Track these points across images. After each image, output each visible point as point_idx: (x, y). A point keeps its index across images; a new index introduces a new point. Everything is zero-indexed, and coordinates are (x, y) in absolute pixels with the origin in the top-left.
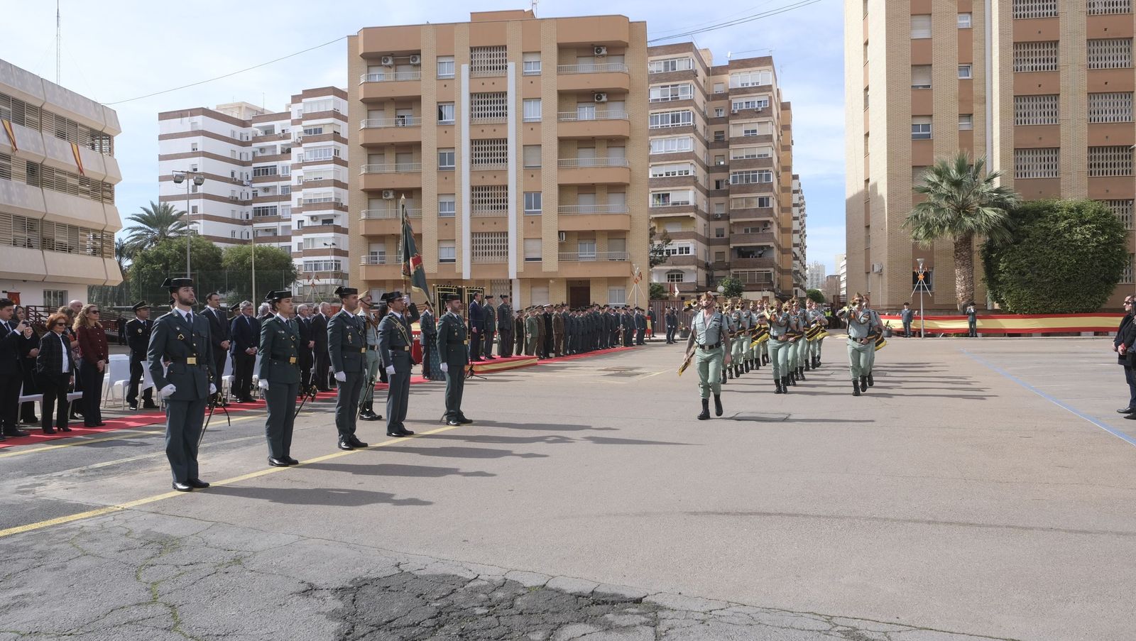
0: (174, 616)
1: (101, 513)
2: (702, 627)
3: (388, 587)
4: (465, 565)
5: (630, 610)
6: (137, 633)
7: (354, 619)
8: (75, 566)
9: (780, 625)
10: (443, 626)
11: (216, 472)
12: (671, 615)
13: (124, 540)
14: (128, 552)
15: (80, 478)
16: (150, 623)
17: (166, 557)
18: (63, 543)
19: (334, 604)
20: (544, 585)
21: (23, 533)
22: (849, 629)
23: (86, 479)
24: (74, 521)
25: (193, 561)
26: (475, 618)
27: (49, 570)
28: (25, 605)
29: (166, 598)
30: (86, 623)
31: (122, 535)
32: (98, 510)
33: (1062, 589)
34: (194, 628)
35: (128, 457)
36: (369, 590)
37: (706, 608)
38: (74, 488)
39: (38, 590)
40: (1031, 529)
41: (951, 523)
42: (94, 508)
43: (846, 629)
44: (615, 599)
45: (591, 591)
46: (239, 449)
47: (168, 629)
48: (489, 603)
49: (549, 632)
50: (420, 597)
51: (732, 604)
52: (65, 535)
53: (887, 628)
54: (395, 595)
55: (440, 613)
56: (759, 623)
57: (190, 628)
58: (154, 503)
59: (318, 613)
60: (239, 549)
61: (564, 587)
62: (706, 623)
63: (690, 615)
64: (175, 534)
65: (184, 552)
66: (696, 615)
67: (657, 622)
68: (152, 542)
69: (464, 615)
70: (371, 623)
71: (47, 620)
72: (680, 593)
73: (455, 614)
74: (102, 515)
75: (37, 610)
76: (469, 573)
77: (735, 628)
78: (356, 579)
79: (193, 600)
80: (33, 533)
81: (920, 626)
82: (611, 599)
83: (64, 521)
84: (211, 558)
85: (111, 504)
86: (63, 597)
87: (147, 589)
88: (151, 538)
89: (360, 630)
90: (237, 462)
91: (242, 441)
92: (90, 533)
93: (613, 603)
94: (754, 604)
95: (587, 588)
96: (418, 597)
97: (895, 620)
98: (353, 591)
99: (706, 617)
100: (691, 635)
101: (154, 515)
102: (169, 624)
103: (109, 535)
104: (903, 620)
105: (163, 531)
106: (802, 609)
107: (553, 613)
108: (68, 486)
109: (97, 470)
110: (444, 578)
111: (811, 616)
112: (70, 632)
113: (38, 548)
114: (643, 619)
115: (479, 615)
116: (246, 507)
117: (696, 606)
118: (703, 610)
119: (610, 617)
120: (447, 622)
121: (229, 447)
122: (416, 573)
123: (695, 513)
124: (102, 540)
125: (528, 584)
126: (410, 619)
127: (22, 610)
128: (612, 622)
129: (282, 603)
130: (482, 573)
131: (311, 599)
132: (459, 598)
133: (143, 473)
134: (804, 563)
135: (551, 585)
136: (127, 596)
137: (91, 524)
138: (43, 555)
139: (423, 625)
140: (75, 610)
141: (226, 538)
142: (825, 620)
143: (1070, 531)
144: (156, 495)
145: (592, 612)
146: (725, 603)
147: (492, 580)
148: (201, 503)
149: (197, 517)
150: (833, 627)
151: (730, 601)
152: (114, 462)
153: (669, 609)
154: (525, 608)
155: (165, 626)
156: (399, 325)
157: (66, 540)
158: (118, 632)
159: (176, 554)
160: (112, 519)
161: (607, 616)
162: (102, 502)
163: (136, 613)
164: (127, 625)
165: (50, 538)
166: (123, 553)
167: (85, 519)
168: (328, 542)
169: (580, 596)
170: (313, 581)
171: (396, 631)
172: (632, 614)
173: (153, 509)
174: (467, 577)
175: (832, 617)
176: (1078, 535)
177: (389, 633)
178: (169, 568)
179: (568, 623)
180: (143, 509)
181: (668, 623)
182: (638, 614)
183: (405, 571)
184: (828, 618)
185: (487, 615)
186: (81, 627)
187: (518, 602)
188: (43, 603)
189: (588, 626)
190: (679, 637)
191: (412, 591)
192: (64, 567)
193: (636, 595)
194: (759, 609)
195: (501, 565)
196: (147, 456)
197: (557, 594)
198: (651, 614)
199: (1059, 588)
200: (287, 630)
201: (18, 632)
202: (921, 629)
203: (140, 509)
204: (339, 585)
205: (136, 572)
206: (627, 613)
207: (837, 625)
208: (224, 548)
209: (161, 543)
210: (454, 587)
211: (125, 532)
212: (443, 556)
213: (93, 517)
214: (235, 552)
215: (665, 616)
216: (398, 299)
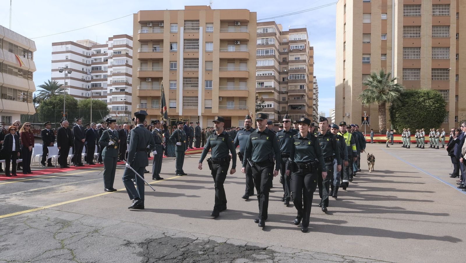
0: (72, 254)
2: (292, 259)
3: (161, 243)
4: (192, 234)
5: (262, 253)
6: (58, 261)
7: (149, 256)
8: (27, 232)
9: (324, 259)
10: (186, 259)
11: (82, 194)
12: (279, 255)
13: (47, 222)
14: (49, 227)
15: (24, 195)
16: (62, 257)
17: (66, 229)
18: (20, 223)
19: (139, 249)
20: (226, 242)
21: (3, 218)
22: (351, 261)
23: (27, 196)
24: (24, 213)
25: (77, 231)
26: (198, 255)
27: (16, 234)
28: (8, 249)
29: (68, 247)
30: (35, 257)
31: (45, 220)
32: (34, 209)
33: (433, 245)
34: (81, 259)
35: (44, 187)
36: (153, 244)
37: (293, 252)
38: (22, 200)
39: (13, 243)
40: (418, 221)
41: (386, 219)
42: (32, 208)
43: (350, 261)
44: (255, 248)
45: (245, 245)
46: (91, 184)
47: (70, 260)
48: (203, 249)
50: (175, 247)
51: (303, 251)
52: (22, 219)
53: (366, 260)
54: (164, 246)
55: (184, 253)
56: (315, 258)
57: (80, 259)
58: (57, 207)
59: (133, 253)
60: (96, 226)
61: (234, 243)
62: (294, 258)
63: (287, 255)
64: (69, 219)
65: (73, 227)
66: (289, 255)
68: (59, 223)
69: (194, 254)
70: (156, 257)
71: (18, 256)
72: (281, 246)
73: (190, 254)
74: (36, 211)
75: (13, 251)
76: (194, 237)
78: (147, 239)
79: (80, 248)
80: (7, 218)
81: (379, 260)
82: (254, 248)
83: (20, 214)
84: (85, 230)
85: (39, 207)
86: (24, 246)
87: (59, 243)
88: (58, 221)
89: (152, 260)
90: (91, 190)
91: (91, 181)
92: (32, 219)
93: (255, 250)
94: (312, 251)
95: (243, 244)
96: (174, 247)
97: (369, 257)
98: (147, 244)
99: (293, 256)
101: (58, 212)
102: (71, 257)
103: (39, 220)
104: (372, 257)
105: (63, 218)
106: (331, 253)
107: (230, 254)
108: (19, 199)
109: (31, 192)
110: (184, 239)
111: (335, 255)
112: (28, 261)
113: (10, 225)
114: (268, 256)
115: (200, 254)
116: (97, 208)
117: (288, 251)
118: (291, 253)
119: (254, 255)
120: (187, 257)
121: (87, 183)
122: (172, 237)
123: (284, 213)
124: (37, 222)
125: (219, 242)
126: (172, 256)
127: (7, 251)
128: (255, 258)
129: (117, 249)
130: (199, 237)
131: (129, 247)
132: (191, 247)
133: (51, 194)
135: (228, 242)
136: (51, 246)
137: (32, 215)
138: (13, 228)
139: (178, 258)
140: (29, 252)
141: (90, 221)
142: (341, 257)
143: (434, 222)
144: (58, 203)
145: (247, 254)
146: (300, 250)
147: (204, 240)
148: (78, 207)
149: (76, 212)
151: (302, 249)
152: (38, 189)
153: (278, 252)
154: (219, 252)
155: (69, 258)
156: (159, 134)
157: (22, 221)
158: (49, 261)
159: (70, 228)
160: (41, 213)
161: (253, 255)
162: (35, 206)
163: (56, 253)
164: (53, 258)
165: (15, 221)
166: (47, 227)
167: (29, 213)
168: (133, 224)
169: (241, 247)
170: (129, 240)
171: (167, 261)
172: (263, 254)
173: (57, 209)
174: (193, 239)
175: (344, 256)
176: (437, 224)
178: (67, 234)
179: (237, 258)
180: (53, 209)
181: (278, 258)
182: (265, 254)
183: (167, 236)
184: (342, 256)
185: (203, 254)
186: (33, 259)
187: (216, 249)
188: (15, 248)
189: (246, 259)
191: (171, 244)
192: (23, 233)
193: (264, 247)
194: (314, 253)
195: (207, 234)
196: (52, 187)
197: (231, 246)
198: (271, 254)
199: (432, 245)
200: (121, 260)
201: (6, 261)
202: (380, 261)
203: (52, 209)
204: (140, 242)
205: (54, 235)
206: (261, 254)
207: (346, 259)
208: (90, 226)
209: (62, 223)
210: (188, 243)
211: (47, 218)
212: (182, 230)
213: (32, 212)
214: (95, 227)
215: (277, 255)
216: (158, 123)
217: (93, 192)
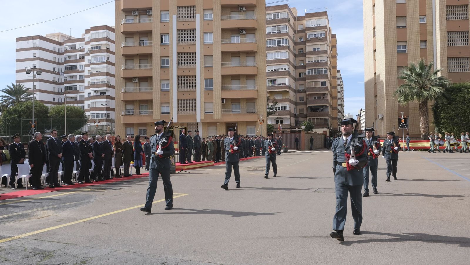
4: (197, 263)
11: (62, 220)
13: (24, 253)
14: (27, 259)
17: (47, 261)
25: (61, 263)
31: (22, 250)
32: (7, 239)
35: (16, 213)
42: (5, 238)
58: (35, 235)
60: (83, 256)
64: (50, 249)
65: (56, 258)
68: (38, 254)
74: (10, 241)
84: (70, 261)
85: (13, 236)
88: (37, 252)
90: (72, 215)
91: (71, 204)
92: (5, 250)
101: (36, 241)
103: (15, 251)
116: (82, 236)
121: (66, 207)
123: (305, 237)
124: (13, 253)
133: (25, 221)
134: (361, 260)
137: (5, 246)
141: (76, 251)
144: (35, 231)
148: (58, 235)
149: (58, 241)
152: (9, 215)
159: (52, 259)
160: (15, 243)
162: (8, 235)
166: (25, 259)
168: (127, 253)
173: (35, 238)
180: (30, 238)
195: (215, 262)
196: (25, 212)
203: (28, 238)
208: (75, 256)
209: (43, 254)
211: (23, 249)
212: (186, 258)
213: (5, 242)
214: (81, 258)
217: (75, 217)
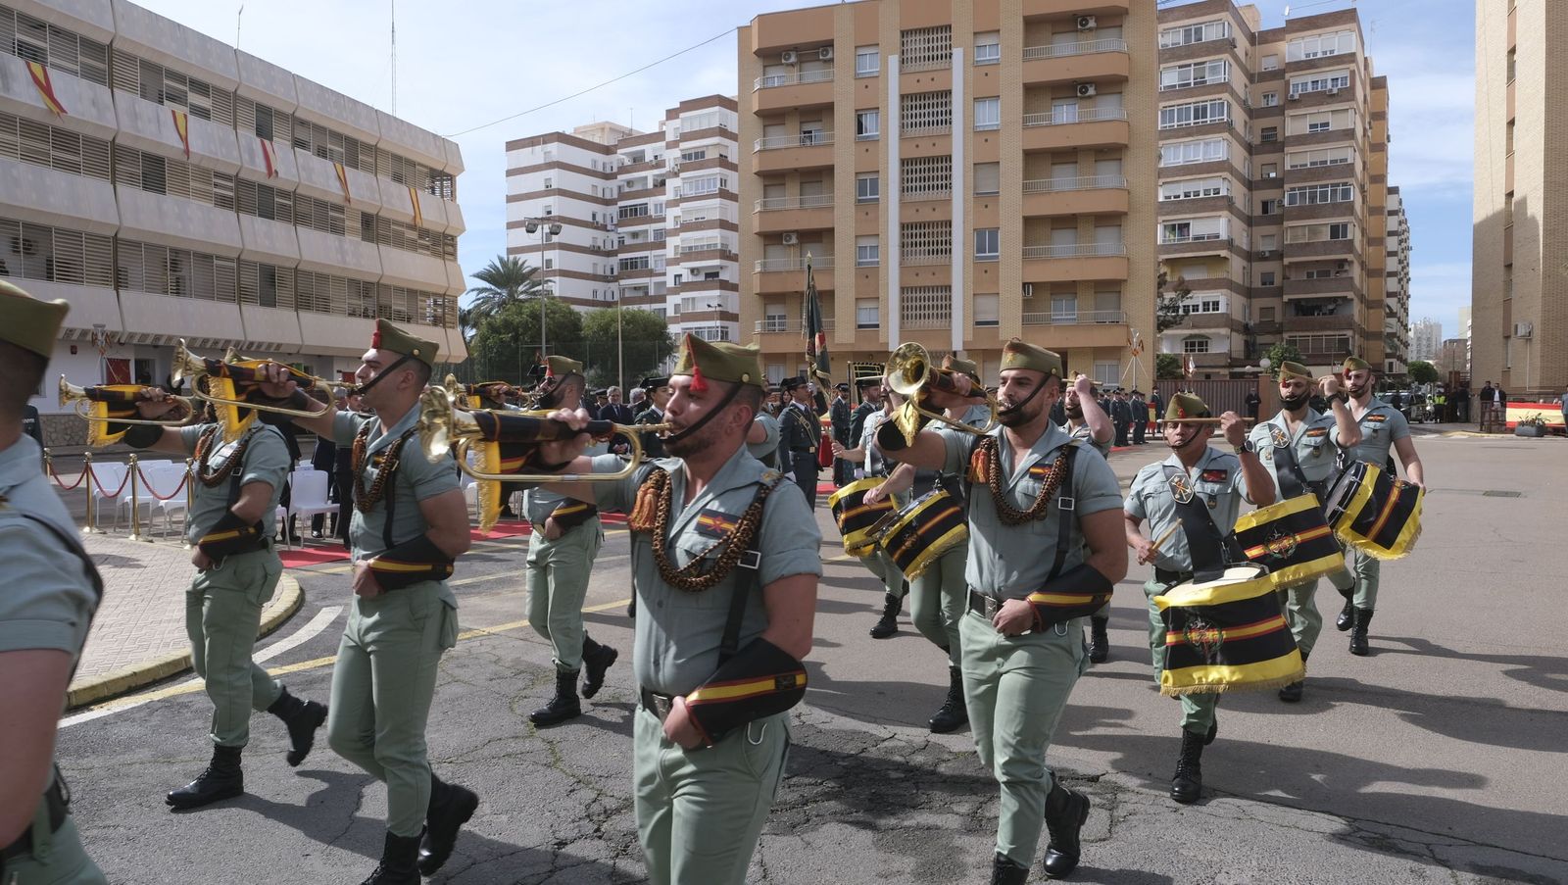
0: (553, 752)
1: (467, 636)
2: (1173, 815)
6: (517, 766)
9: (1281, 823)
10: (851, 788)
12: (1135, 798)
13: (493, 668)
14: (499, 681)
22: (1377, 835)
26: (888, 781)
31: (490, 662)
34: (575, 766)
35: (488, 574)
43: (1373, 835)
44: (1065, 774)
47: (548, 766)
48: (906, 767)
49: (977, 804)
53: (1430, 839)
56: (1251, 818)
57: (571, 766)
60: (617, 685)
62: (1180, 812)
63: (1160, 801)
67: (1115, 805)
68: (523, 672)
69: (876, 777)
72: (1150, 775)
73: (864, 776)
74: (468, 639)
76: (883, 731)
77: (1218, 821)
79: (572, 738)
81: (1481, 841)
85: (476, 627)
87: (523, 722)
88: (522, 668)
90: (610, 586)
91: (613, 560)
92: (457, 658)
94: (1249, 796)
97: (1445, 831)
100: (1157, 824)
101: (523, 642)
102: (549, 760)
103: (477, 662)
104: (1461, 833)
105: (534, 660)
110: (853, 735)
111: (1327, 816)
112: (449, 760)
114: (1098, 801)
115: (893, 779)
116: (622, 639)
120: (854, 784)
122: (821, 726)
124: (471, 667)
125: (955, 749)
126: (812, 777)
130: (898, 732)
132: (870, 758)
133: (507, 593)
136: (503, 728)
139: (827, 785)
140: (452, 739)
142: (1345, 822)
147: (912, 741)
150: (1355, 832)
151: (1217, 788)
156: (802, 420)
163: (513, 746)
164: (506, 758)
166: (494, 682)
173: (521, 635)
174: (881, 735)
177: (788, 790)
181: (1130, 807)
184: (1350, 820)
185: (902, 780)
187: (942, 768)
190: (1142, 826)
191: (814, 747)
193: (1092, 771)
196: (509, 574)
198: (1109, 796)
202: (1482, 845)
203: (507, 634)
205: (510, 703)
207: (1360, 830)
209: (532, 674)
210: (865, 746)
211: (494, 659)
212: (853, 710)
215: (1127, 800)
216: (801, 386)
217: (615, 591)
